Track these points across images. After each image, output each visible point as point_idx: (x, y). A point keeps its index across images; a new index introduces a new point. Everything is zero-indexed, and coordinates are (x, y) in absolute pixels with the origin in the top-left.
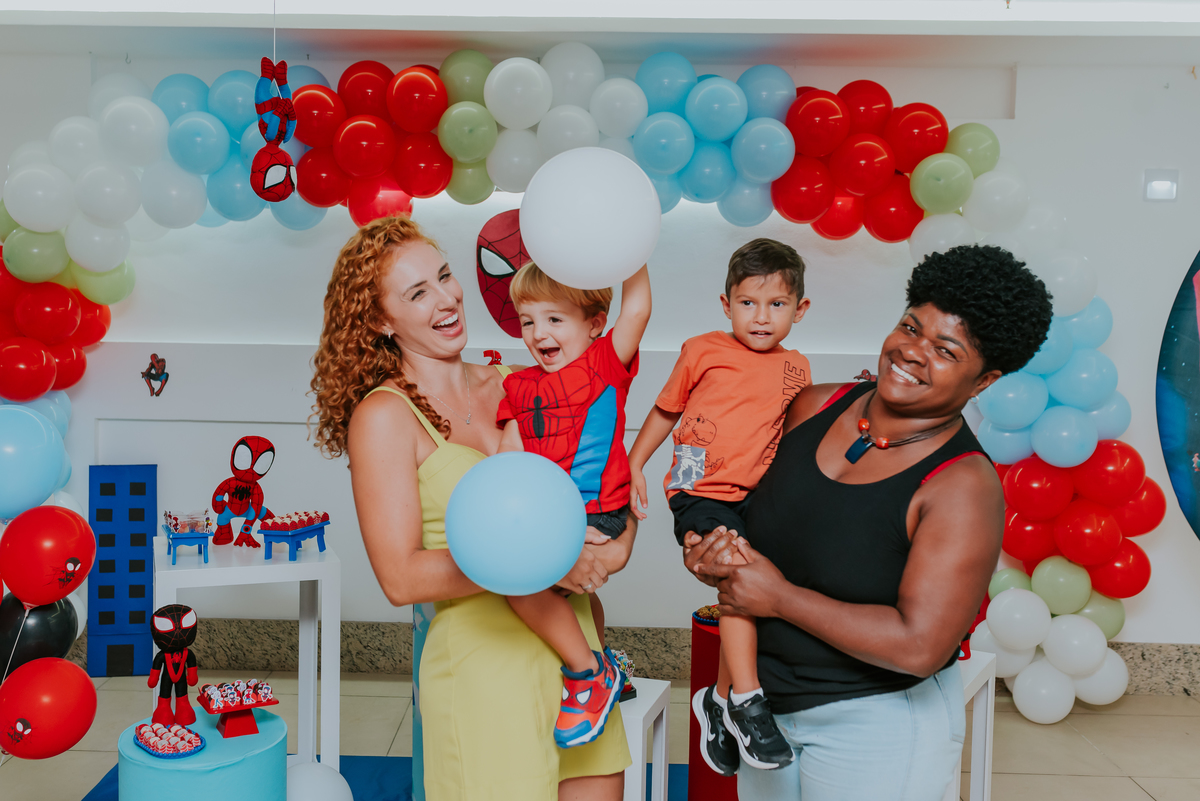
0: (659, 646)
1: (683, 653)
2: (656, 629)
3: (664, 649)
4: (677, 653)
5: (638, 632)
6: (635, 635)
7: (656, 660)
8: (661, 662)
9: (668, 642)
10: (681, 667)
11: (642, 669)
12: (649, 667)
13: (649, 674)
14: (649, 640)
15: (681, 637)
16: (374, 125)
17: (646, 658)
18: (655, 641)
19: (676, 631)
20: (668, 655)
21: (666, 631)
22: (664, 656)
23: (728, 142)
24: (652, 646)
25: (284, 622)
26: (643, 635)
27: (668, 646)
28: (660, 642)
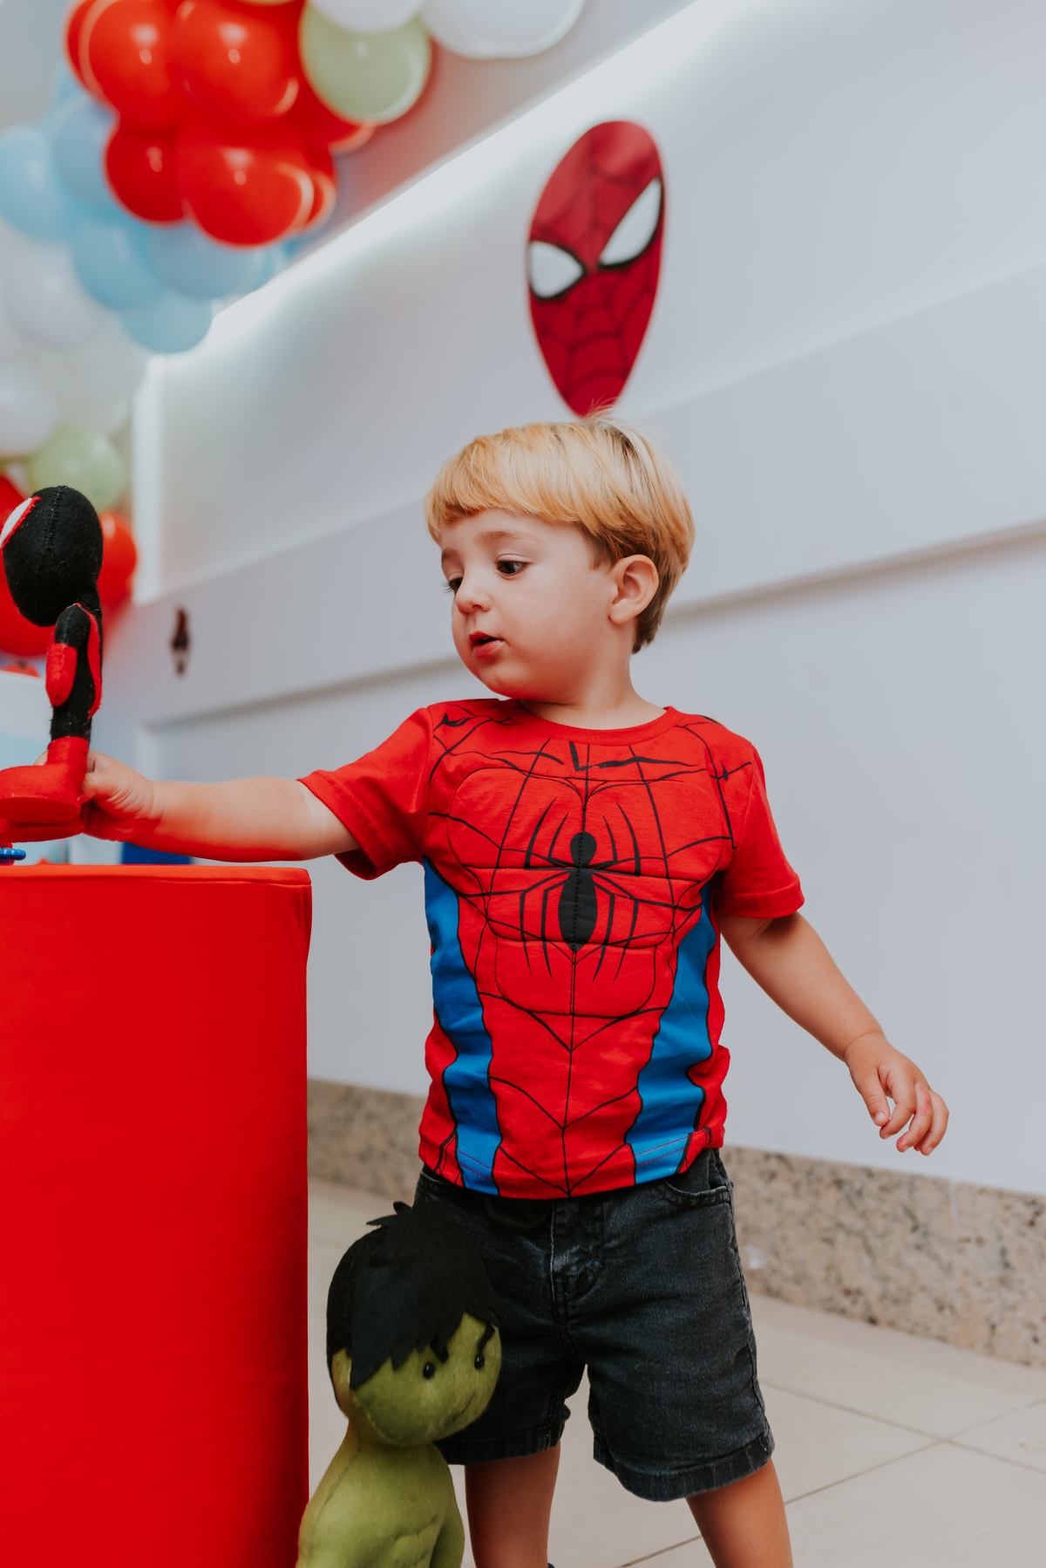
0: (897, 1227)
2: (887, 1173)
3: (910, 1237)
4: (944, 1257)
5: (844, 1175)
6: (839, 1183)
8: (905, 1278)
9: (920, 1214)
10: (958, 1302)
12: (877, 1289)
13: (877, 1311)
17: (867, 1260)
18: (887, 1208)
20: (922, 1257)
22: (911, 1259)
26: (857, 1186)
27: (919, 1232)
28: (900, 1212)
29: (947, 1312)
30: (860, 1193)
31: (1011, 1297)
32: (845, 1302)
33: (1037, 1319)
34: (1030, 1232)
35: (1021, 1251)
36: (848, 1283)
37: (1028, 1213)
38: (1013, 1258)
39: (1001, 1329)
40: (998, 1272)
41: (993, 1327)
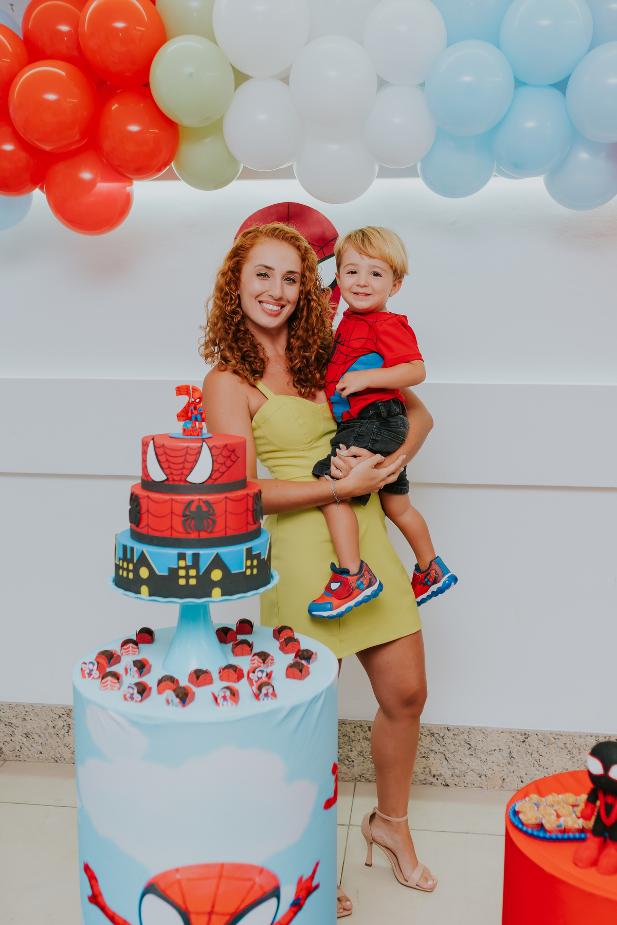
0: (461, 749)
1: (490, 758)
2: (457, 727)
3: (468, 752)
4: (483, 758)
5: (435, 731)
6: (432, 734)
7: (457, 765)
8: (464, 768)
9: (473, 744)
10: (489, 774)
11: (440, 775)
12: (449, 773)
13: (448, 782)
14: (449, 741)
15: (489, 739)
16: (64, 73)
17: (445, 763)
18: (456, 742)
19: (482, 731)
20: (473, 759)
21: (470, 730)
22: (467, 760)
23: (561, 86)
24: (452, 748)
25: (17, 705)
26: (442, 735)
27: (472, 749)
28: (463, 743)
29: (483, 777)
30: (443, 737)
31: (511, 768)
32: (434, 780)
33: (523, 775)
34: (523, 745)
35: (519, 751)
36: (433, 772)
37: (522, 738)
38: (513, 755)
39: (507, 780)
40: (508, 759)
41: (504, 779)
